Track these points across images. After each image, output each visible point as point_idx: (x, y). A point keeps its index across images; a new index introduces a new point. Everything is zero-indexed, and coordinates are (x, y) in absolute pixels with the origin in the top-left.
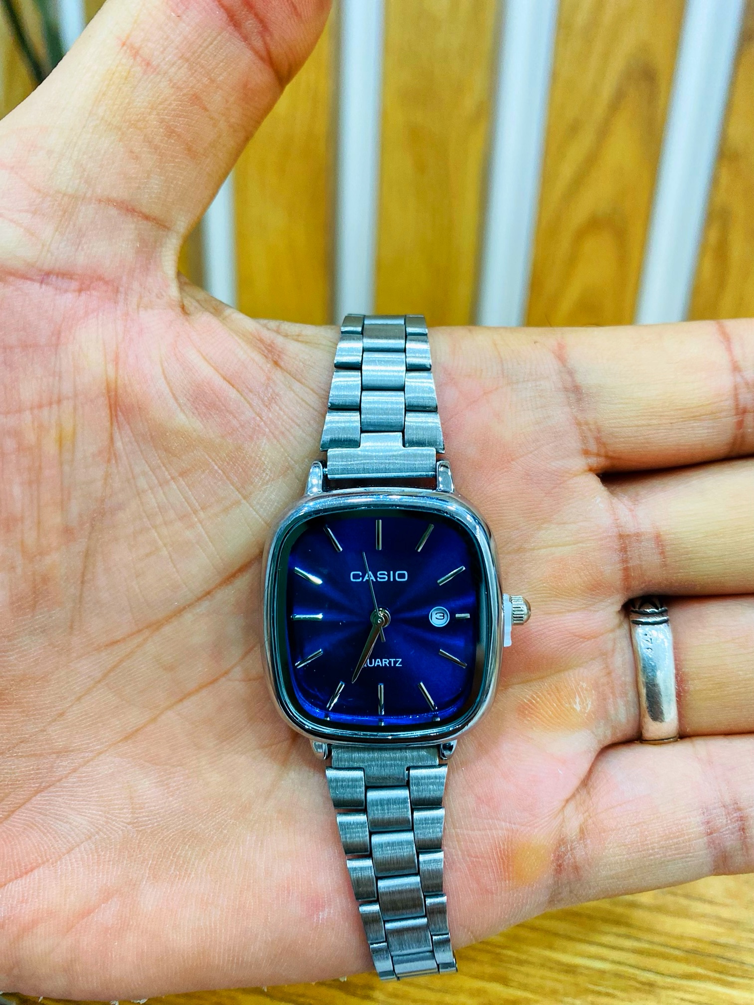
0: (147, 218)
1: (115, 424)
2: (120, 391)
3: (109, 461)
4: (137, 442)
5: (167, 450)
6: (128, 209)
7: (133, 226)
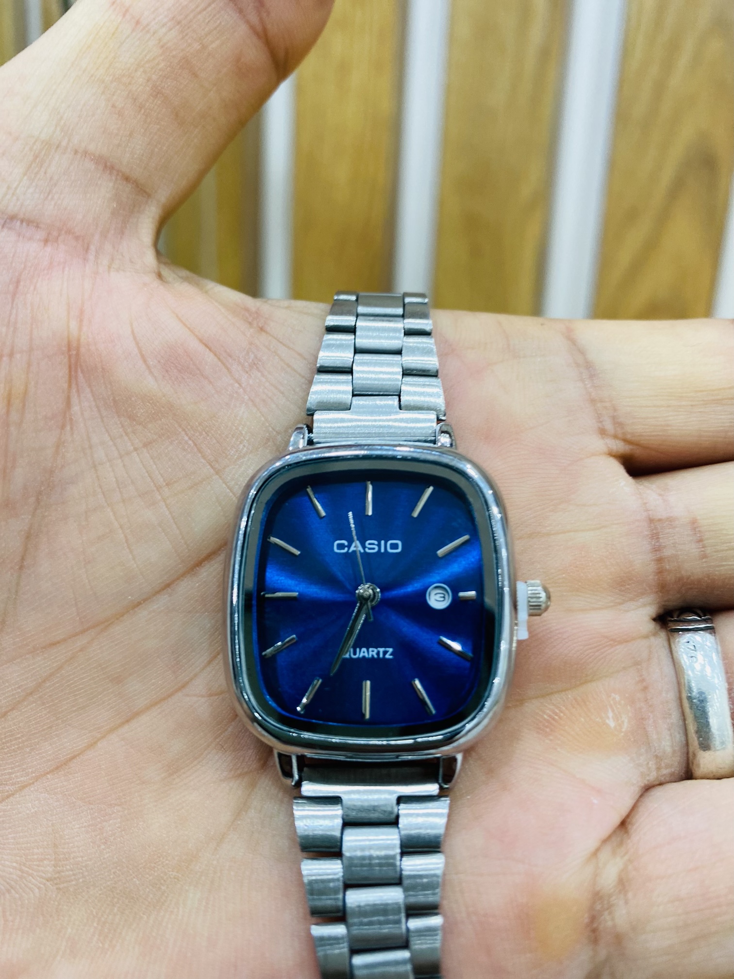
1: (74, 386)
2: (83, 350)
3: (63, 427)
4: (98, 407)
5: (132, 418)
7: (111, 185)
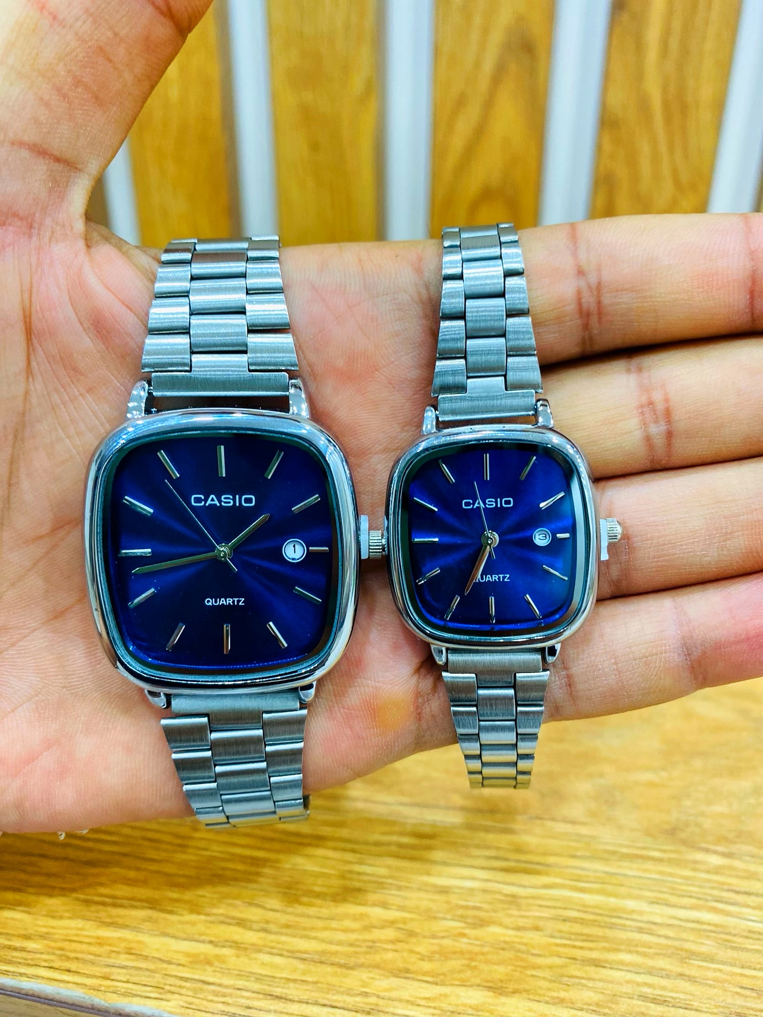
0: (58, 160)
1: (31, 347)
3: (27, 380)
6: (40, 151)
7: (45, 168)
